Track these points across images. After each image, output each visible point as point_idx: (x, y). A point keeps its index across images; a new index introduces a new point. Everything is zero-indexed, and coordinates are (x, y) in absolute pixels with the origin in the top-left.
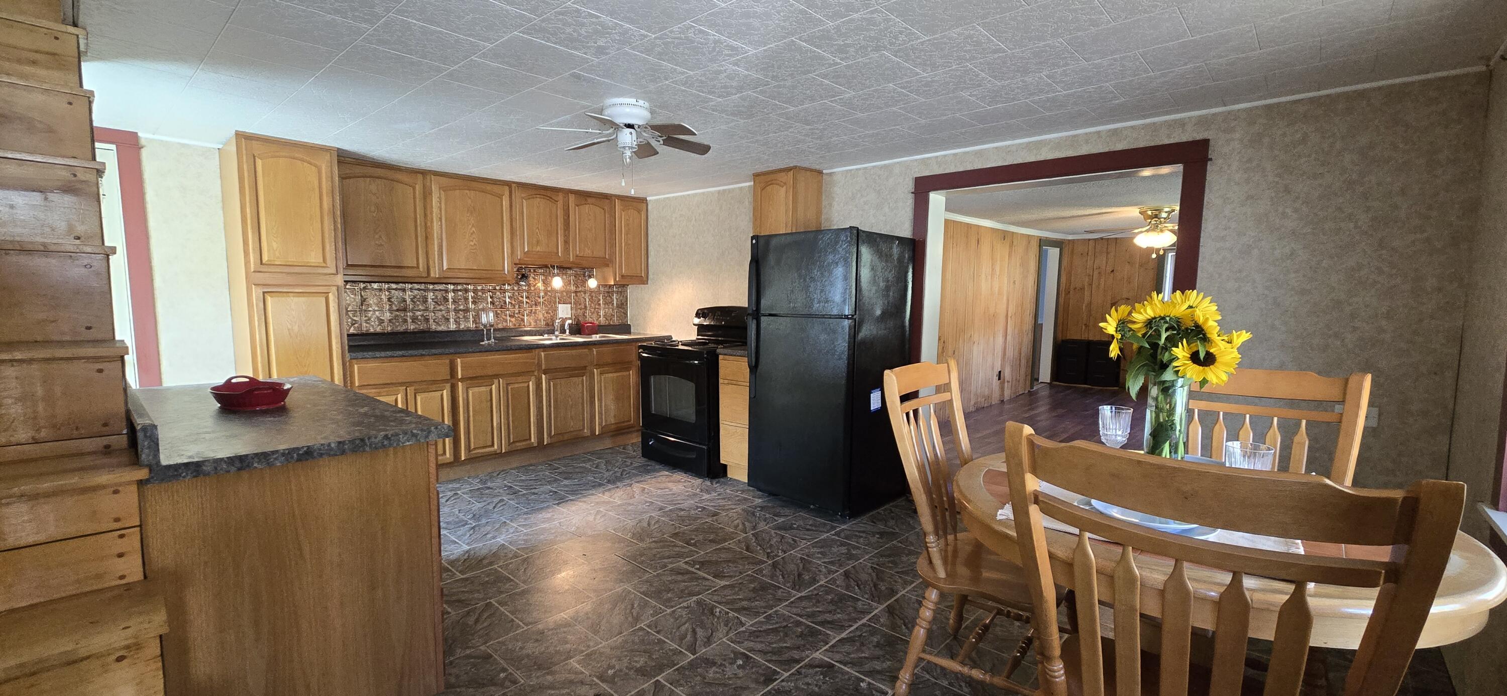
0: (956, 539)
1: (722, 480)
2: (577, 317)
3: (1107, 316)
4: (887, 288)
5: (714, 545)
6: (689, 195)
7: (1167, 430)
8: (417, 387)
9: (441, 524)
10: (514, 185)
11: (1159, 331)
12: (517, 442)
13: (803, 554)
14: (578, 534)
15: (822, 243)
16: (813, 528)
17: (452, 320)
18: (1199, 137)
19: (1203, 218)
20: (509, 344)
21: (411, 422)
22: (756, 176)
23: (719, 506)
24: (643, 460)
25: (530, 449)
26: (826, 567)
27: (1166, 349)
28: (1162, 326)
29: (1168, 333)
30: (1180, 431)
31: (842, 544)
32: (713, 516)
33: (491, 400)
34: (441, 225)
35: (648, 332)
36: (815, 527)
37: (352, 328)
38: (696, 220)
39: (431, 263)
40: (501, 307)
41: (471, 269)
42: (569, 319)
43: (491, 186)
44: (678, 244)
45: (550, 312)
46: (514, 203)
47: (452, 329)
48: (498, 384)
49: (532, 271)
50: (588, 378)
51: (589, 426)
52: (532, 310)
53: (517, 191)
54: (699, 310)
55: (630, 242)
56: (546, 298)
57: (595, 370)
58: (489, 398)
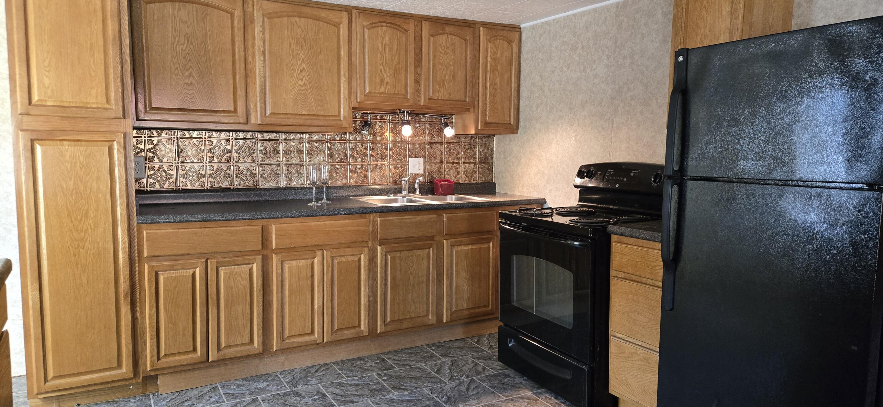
2: (431, 174)
6: (574, 15)
8: (220, 260)
10: (354, 11)
12: (342, 329)
17: (282, 176)
20: (350, 205)
24: (497, 365)
25: (360, 338)
33: (312, 276)
34: (264, 61)
35: (517, 193)
37: (167, 184)
38: (583, 47)
39: (252, 107)
40: (341, 161)
41: (299, 114)
42: (422, 175)
43: (326, 11)
44: (558, 81)
45: (399, 167)
46: (354, 33)
47: (281, 186)
48: (321, 256)
49: (378, 118)
50: (435, 252)
51: (435, 313)
52: (377, 165)
53: (358, 18)
54: (582, 167)
55: (497, 81)
56: (394, 150)
57: (445, 241)
58: (310, 274)
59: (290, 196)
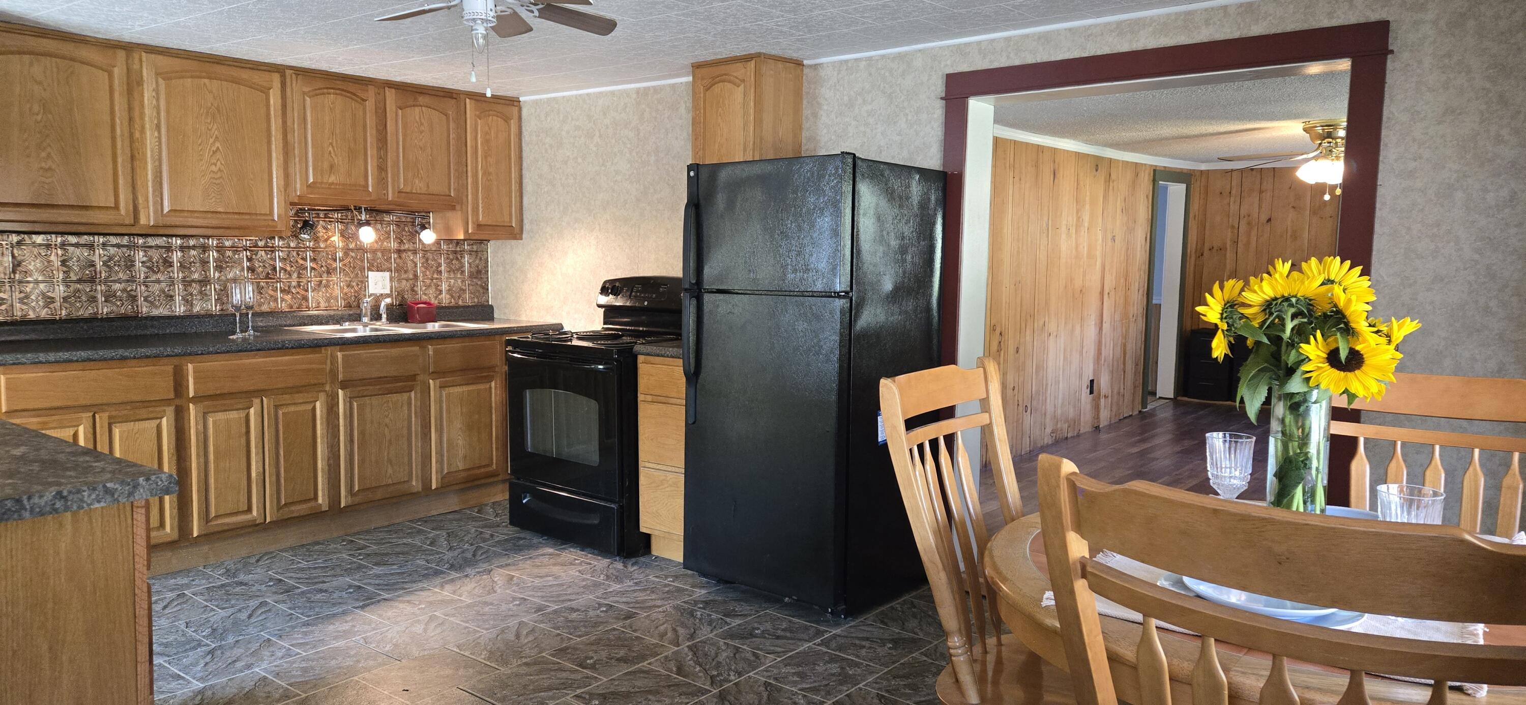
0: (1000, 644)
1: (642, 559)
2: (400, 293)
3: (1207, 295)
4: (903, 250)
5: (625, 666)
6: (588, 95)
7: (1298, 469)
8: (114, 413)
9: (155, 647)
10: (288, 72)
11: (1284, 319)
12: (291, 503)
13: (769, 677)
14: (395, 657)
15: (800, 177)
16: (788, 635)
17: (178, 299)
18: (1374, 17)
19: (1382, 143)
20: (280, 338)
21: (103, 470)
22: (697, 67)
23: (637, 602)
25: (317, 515)
26: (805, 696)
27: (1292, 345)
28: (1287, 311)
29: (1296, 322)
30: (1317, 469)
31: (833, 660)
32: (625, 619)
33: (248, 432)
34: (159, 138)
35: (523, 318)
36: (791, 632)
38: (600, 136)
39: (141, 202)
40: (267, 276)
41: (213, 212)
42: (388, 296)
43: (250, 72)
44: (572, 175)
45: (354, 284)
46: (289, 101)
47: (177, 314)
48: (260, 406)
49: (322, 215)
50: (419, 395)
51: (420, 476)
52: (321, 282)
53: (294, 82)
54: (605, 282)
55: (491, 170)
56: (347, 261)
57: (431, 381)
58: (244, 430)
59: (191, 328)
